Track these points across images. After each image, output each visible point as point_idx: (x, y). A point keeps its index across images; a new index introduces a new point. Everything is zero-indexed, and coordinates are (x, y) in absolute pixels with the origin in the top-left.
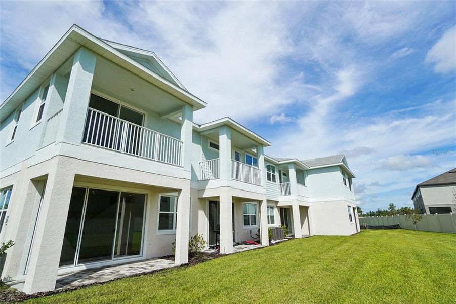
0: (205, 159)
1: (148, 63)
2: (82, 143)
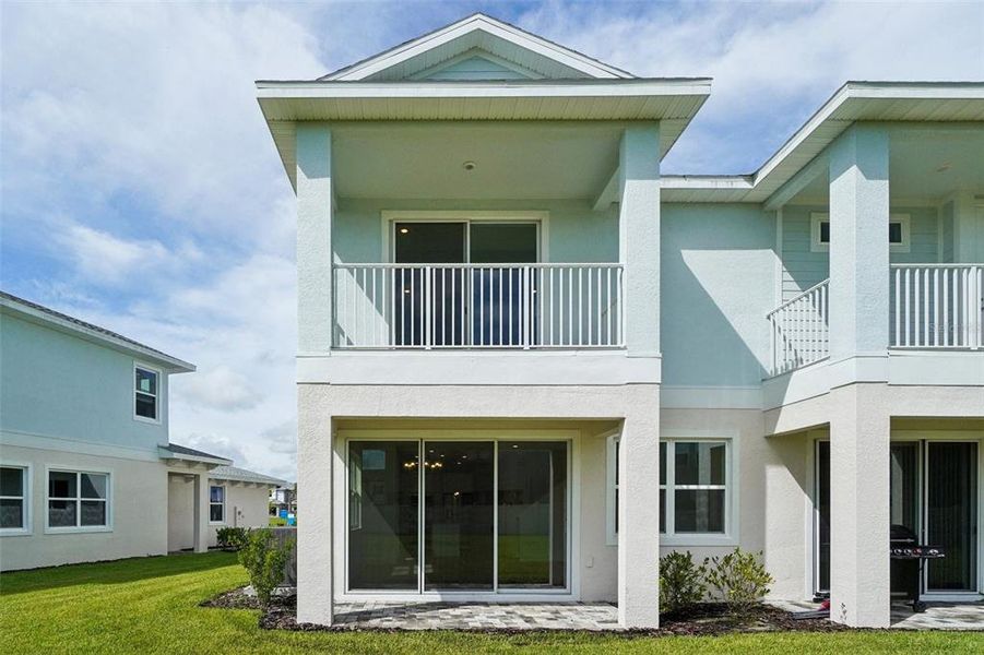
0: (795, 286)
1: (478, 59)
2: (333, 348)
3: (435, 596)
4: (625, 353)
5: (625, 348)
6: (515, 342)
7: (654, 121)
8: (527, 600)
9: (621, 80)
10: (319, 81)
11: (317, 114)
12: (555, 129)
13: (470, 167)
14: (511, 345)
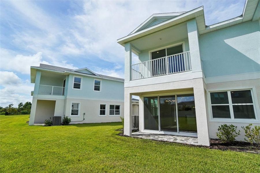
1: (156, 21)
2: (130, 80)
3: (162, 132)
4: (192, 72)
5: (192, 71)
6: (165, 73)
7: (194, 18)
8: (183, 135)
9: (184, 14)
10: (128, 36)
11: (127, 41)
12: (171, 28)
13: (161, 39)
14: (171, 73)
